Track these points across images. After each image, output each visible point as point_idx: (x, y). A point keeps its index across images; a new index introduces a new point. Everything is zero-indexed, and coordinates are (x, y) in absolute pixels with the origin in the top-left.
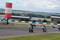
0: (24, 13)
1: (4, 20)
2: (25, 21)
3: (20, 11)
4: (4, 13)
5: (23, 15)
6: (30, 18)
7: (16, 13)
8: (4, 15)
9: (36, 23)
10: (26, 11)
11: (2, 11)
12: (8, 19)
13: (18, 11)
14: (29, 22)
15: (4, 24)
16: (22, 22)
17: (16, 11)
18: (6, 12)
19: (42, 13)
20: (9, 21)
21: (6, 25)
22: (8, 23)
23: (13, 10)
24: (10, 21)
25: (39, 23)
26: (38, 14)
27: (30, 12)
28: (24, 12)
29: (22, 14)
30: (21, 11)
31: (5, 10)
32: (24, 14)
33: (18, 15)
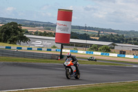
0: (99, 33)
1: (53, 49)
3: (89, 28)
4: (53, 32)
7: (81, 32)
8: (54, 38)
10: (103, 30)
11: (50, 29)
13: (86, 28)
15: (53, 57)
17: (80, 28)
18: (58, 31)
20: (63, 51)
23: (73, 27)
24: (66, 51)
26: (132, 36)
27: (114, 31)
28: (99, 30)
29: (94, 36)
30: (92, 29)
31: (55, 26)
32: (98, 36)
33: (86, 37)
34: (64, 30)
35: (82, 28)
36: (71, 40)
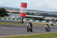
0: (38, 13)
1: (19, 19)
2: (39, 20)
3: (34, 11)
4: (19, 12)
5: (38, 15)
6: (44, 17)
7: (31, 12)
8: (20, 15)
9: (49, 22)
10: (40, 11)
11: (18, 11)
12: (23, 19)
13: (33, 10)
14: (43, 21)
15: (19, 23)
16: (36, 21)
17: (30, 10)
18: (21, 12)
19: (55, 12)
20: (23, 20)
21: (21, 23)
22: (23, 22)
23: (27, 10)
24: (25, 20)
25: (52, 22)
26: (52, 14)
27: (44, 12)
29: (36, 14)
30: (35, 11)
31: (20, 10)
33: (33, 14)
34: (23, 11)
35: (31, 10)
36: (27, 16)
